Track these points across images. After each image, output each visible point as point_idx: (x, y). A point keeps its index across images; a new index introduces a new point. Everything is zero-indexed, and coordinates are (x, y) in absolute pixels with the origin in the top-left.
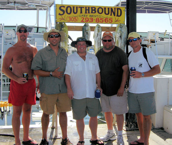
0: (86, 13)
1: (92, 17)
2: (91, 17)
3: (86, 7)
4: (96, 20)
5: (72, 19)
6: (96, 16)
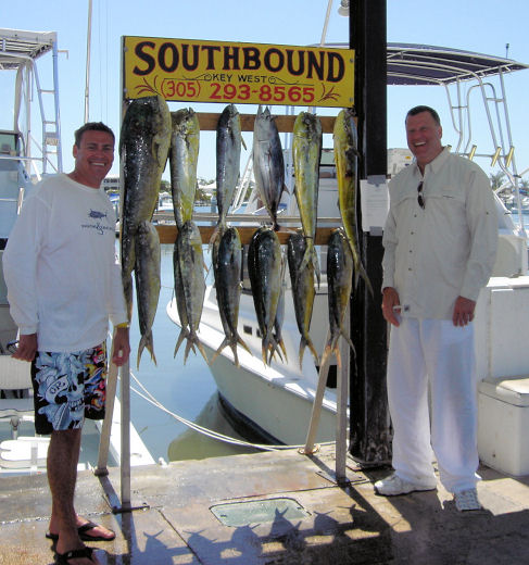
0: (226, 67)
1: (246, 83)
2: (242, 83)
3: (227, 49)
4: (259, 92)
5: (181, 87)
6: (261, 79)
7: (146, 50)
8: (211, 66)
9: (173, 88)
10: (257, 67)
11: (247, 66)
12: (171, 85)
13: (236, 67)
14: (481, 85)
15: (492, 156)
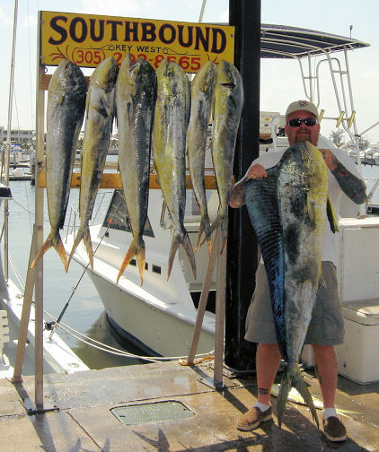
0: (127, 39)
1: (144, 53)
2: (140, 52)
3: (128, 24)
4: (155, 61)
5: (89, 55)
6: (156, 50)
7: (60, 23)
8: (114, 38)
9: (82, 56)
10: (153, 39)
11: (144, 39)
12: (80, 53)
13: (136, 39)
14: (329, 59)
15: (337, 119)
